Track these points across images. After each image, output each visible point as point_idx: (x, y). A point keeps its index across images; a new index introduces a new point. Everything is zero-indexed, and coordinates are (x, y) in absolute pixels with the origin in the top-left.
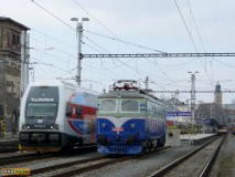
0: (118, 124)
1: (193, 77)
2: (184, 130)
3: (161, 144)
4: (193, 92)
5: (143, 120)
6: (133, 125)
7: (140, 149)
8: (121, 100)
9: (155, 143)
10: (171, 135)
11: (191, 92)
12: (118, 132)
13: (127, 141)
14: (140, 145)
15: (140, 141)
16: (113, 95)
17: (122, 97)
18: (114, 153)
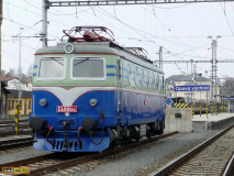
0: (67, 99)
1: (214, 43)
2: (200, 109)
3: (156, 130)
4: (214, 61)
7: (106, 143)
8: (73, 57)
9: (143, 130)
10: (178, 116)
11: (212, 61)
12: (67, 115)
13: (82, 130)
14: (107, 135)
15: (105, 129)
16: (60, 50)
17: (74, 52)
18: (59, 150)
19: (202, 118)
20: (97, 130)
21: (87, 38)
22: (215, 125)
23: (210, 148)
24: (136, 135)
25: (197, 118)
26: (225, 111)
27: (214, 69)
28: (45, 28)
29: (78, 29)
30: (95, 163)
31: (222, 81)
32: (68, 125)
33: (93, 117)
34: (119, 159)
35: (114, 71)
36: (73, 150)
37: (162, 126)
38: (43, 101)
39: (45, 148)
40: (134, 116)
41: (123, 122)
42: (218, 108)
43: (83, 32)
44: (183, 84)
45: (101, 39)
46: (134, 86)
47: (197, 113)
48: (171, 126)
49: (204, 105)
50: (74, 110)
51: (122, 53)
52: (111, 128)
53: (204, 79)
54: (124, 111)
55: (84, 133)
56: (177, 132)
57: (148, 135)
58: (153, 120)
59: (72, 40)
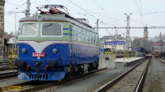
0: (39, 48)
1: (128, 18)
2: (120, 55)
3: (94, 67)
4: (128, 28)
5: (67, 45)
6: (55, 50)
8: (42, 23)
10: (107, 59)
11: (127, 28)
12: (39, 58)
13: (48, 68)
14: (63, 70)
15: (62, 67)
16: (34, 19)
17: (43, 20)
18: (34, 80)
19: (121, 60)
20: (57, 67)
21: (52, 12)
22: (128, 64)
23: (125, 78)
24: (82, 70)
25: (118, 60)
26: (134, 56)
27: (128, 32)
28: (29, 7)
29: (46, 7)
30: (55, 88)
31: (133, 39)
32: (39, 64)
33: (55, 59)
34: (71, 85)
35: (68, 32)
36: (42, 79)
37: (98, 65)
38: (24, 50)
39: (25, 78)
40: (80, 59)
41: (73, 63)
42: (130, 54)
43: (49, 9)
44: (110, 40)
45: (60, 13)
46: (80, 41)
47: (118, 57)
48: (102, 64)
49: (122, 53)
50: (43, 55)
51: (73, 21)
52: (66, 66)
53: (122, 38)
54: (74, 56)
55: (49, 69)
56: (106, 68)
57: (89, 70)
58: (92, 61)
59: (42, 13)
